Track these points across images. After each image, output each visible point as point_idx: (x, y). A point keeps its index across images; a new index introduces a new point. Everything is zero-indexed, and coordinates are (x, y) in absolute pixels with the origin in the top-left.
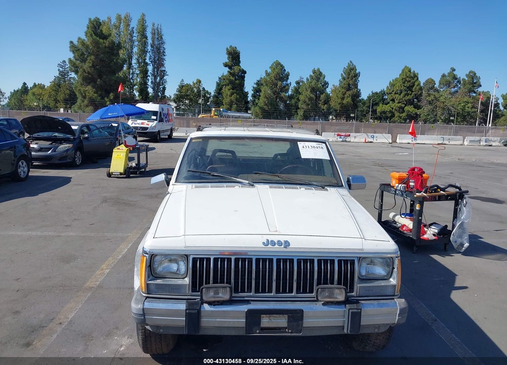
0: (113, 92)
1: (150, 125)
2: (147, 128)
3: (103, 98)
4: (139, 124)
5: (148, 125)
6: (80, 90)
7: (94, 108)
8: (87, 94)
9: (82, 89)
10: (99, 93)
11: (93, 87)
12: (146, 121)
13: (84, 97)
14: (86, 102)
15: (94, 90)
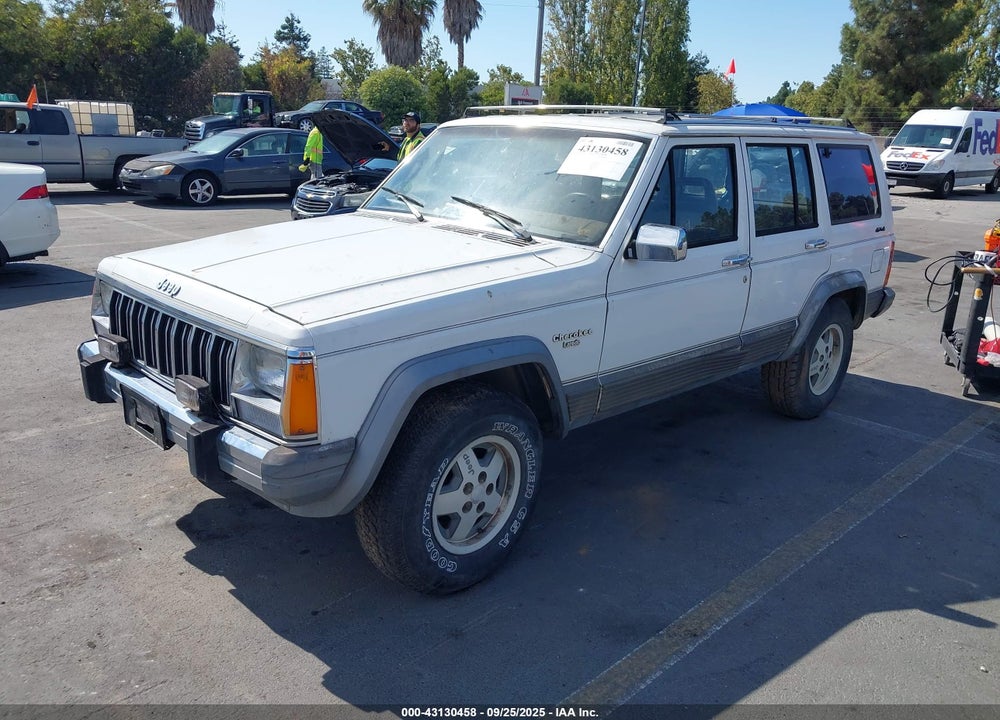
0: (922, 91)
1: (930, 159)
2: (920, 166)
3: (897, 104)
4: (904, 156)
5: (925, 157)
6: (851, 89)
7: (873, 125)
8: (864, 97)
9: (856, 87)
10: (891, 92)
11: (880, 81)
12: (923, 151)
13: (858, 103)
14: (859, 113)
15: (881, 87)
